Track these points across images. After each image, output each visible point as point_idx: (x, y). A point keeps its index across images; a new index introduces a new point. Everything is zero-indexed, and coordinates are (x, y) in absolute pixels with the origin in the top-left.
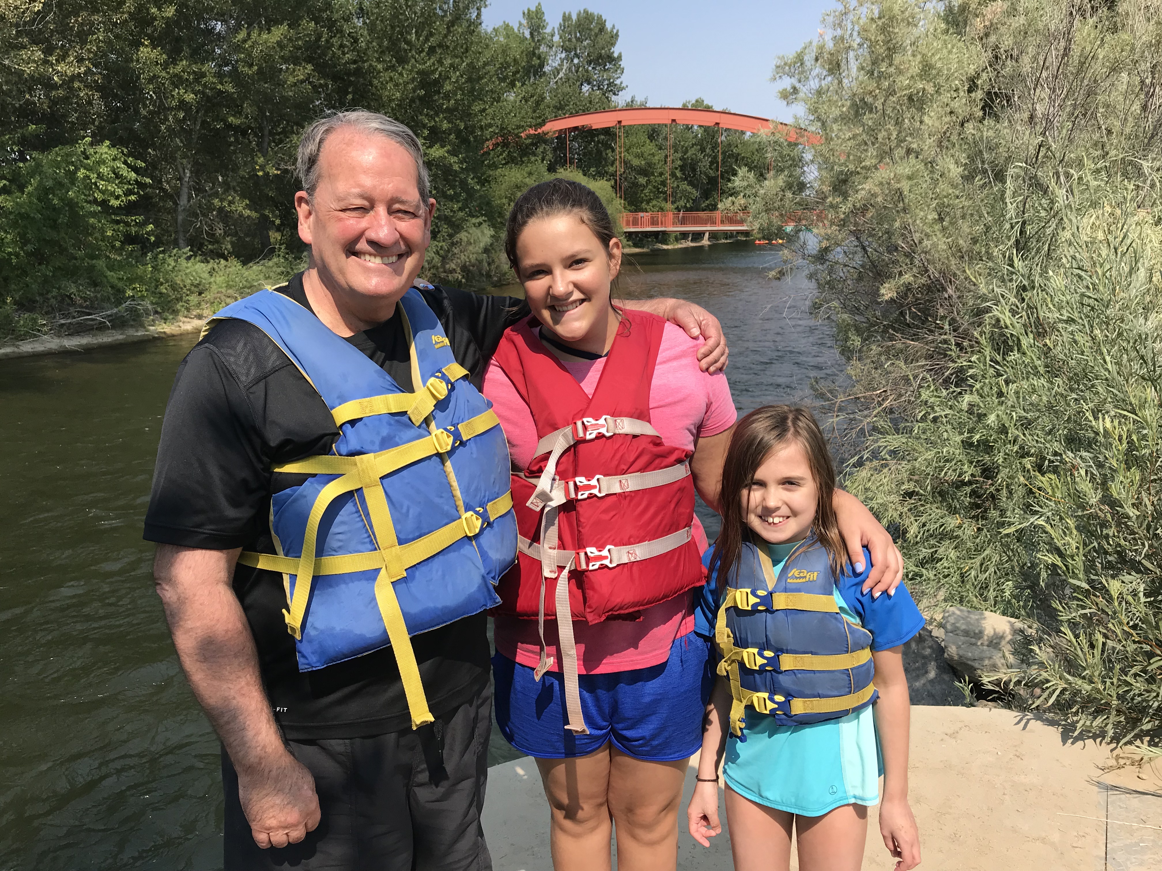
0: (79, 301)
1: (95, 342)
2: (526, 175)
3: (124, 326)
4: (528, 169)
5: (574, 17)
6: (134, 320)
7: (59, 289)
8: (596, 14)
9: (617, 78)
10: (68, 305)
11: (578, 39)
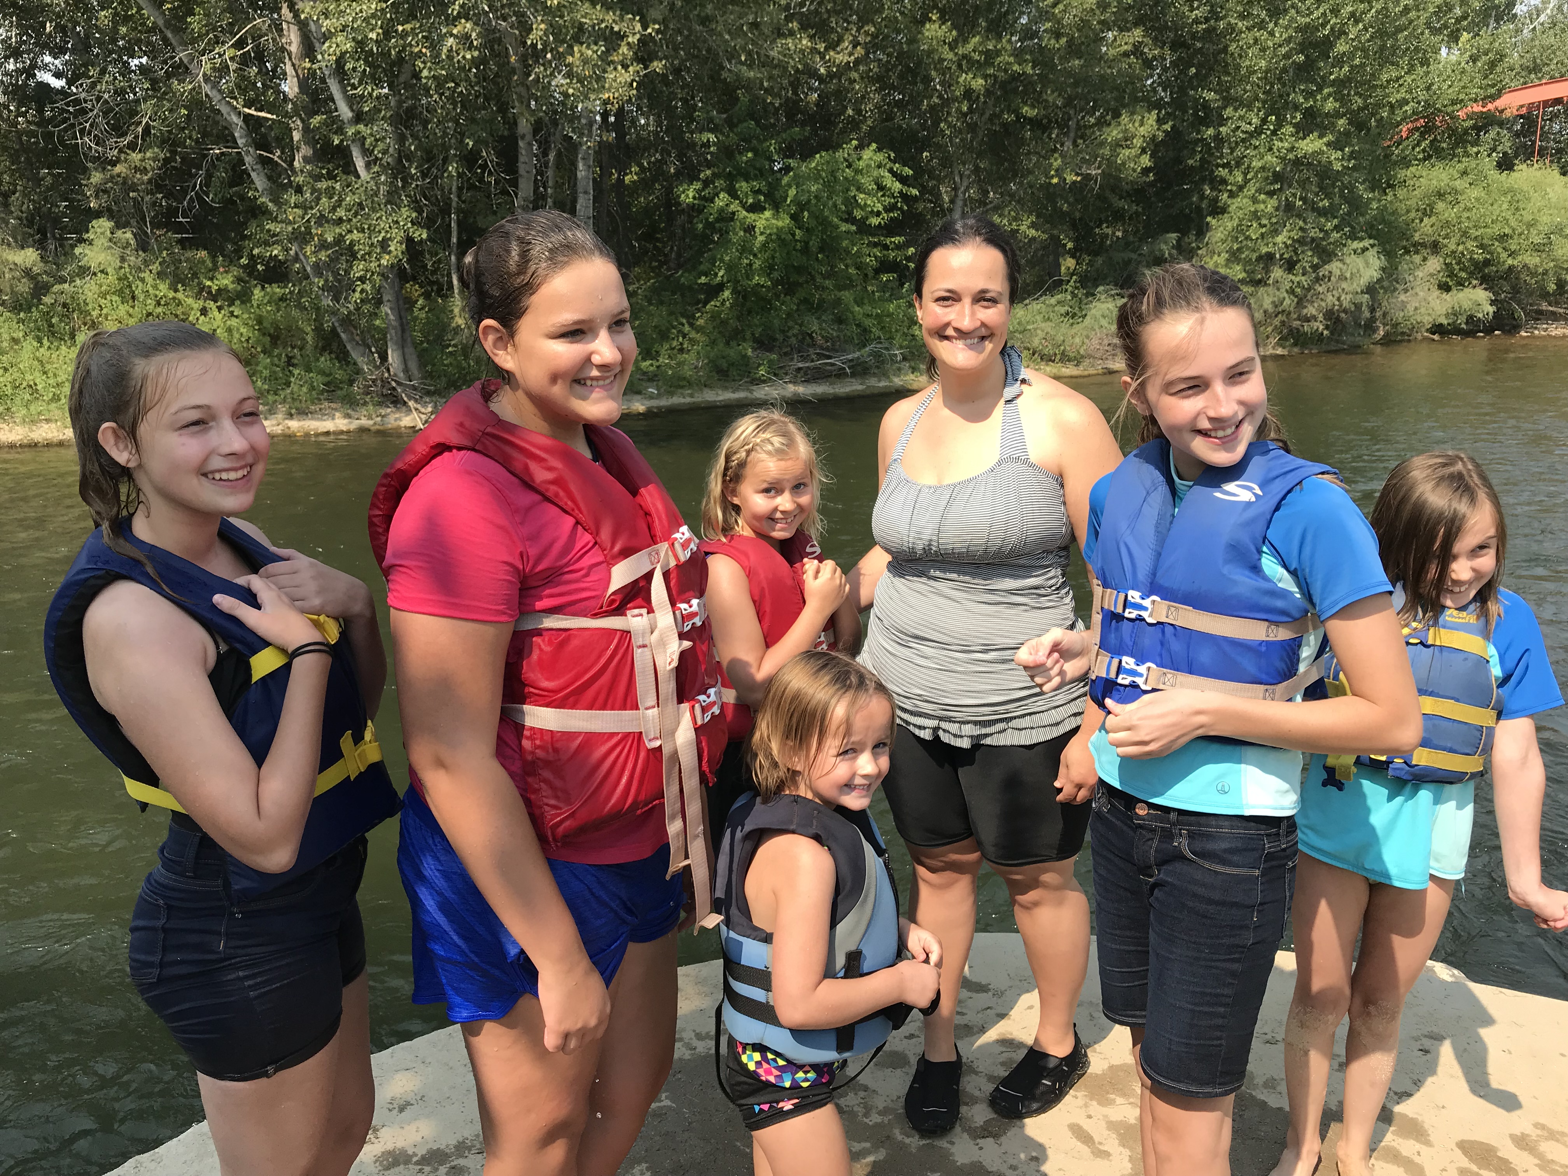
0: (820, 341)
1: (832, 391)
2: (1457, 175)
3: (865, 374)
4: (1461, 167)
6: (878, 367)
7: (801, 325)
10: (808, 345)
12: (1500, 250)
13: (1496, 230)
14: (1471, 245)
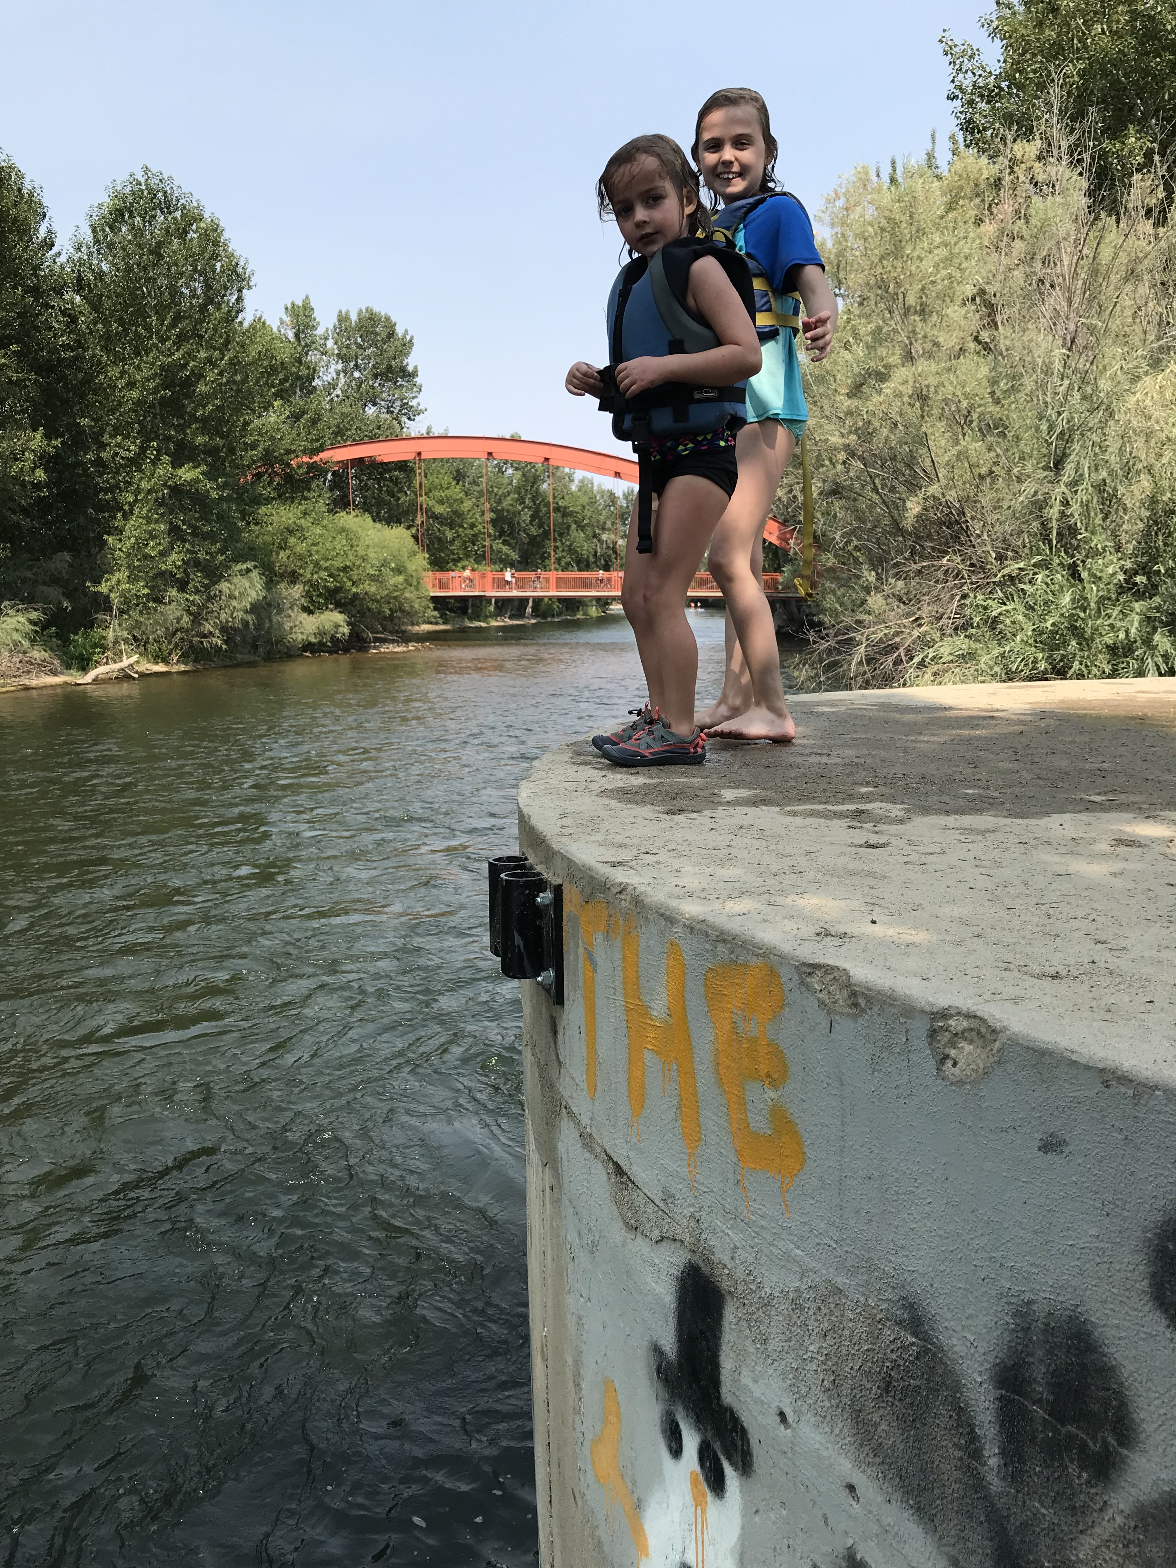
2: (300, 515)
4: (302, 508)
5: (354, 318)
8: (383, 314)
9: (413, 398)
11: (359, 346)
12: (345, 579)
13: (338, 563)
14: (324, 574)
